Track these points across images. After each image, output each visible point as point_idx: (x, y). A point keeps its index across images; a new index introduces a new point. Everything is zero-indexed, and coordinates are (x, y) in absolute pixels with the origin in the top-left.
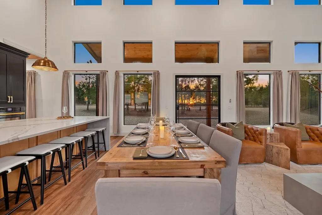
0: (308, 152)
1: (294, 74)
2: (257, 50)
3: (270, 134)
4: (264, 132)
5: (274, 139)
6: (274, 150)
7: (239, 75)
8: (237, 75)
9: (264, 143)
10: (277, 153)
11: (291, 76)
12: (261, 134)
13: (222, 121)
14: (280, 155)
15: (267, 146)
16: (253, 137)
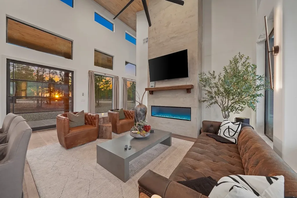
0: (122, 126)
1: (125, 80)
2: (108, 60)
3: (103, 118)
4: (97, 117)
5: (105, 121)
6: (104, 129)
7: (90, 74)
8: (89, 73)
9: (97, 125)
10: (105, 130)
11: (123, 81)
12: (95, 119)
13: (74, 111)
14: (107, 131)
15: (99, 127)
16: (91, 121)
